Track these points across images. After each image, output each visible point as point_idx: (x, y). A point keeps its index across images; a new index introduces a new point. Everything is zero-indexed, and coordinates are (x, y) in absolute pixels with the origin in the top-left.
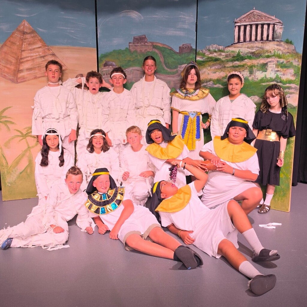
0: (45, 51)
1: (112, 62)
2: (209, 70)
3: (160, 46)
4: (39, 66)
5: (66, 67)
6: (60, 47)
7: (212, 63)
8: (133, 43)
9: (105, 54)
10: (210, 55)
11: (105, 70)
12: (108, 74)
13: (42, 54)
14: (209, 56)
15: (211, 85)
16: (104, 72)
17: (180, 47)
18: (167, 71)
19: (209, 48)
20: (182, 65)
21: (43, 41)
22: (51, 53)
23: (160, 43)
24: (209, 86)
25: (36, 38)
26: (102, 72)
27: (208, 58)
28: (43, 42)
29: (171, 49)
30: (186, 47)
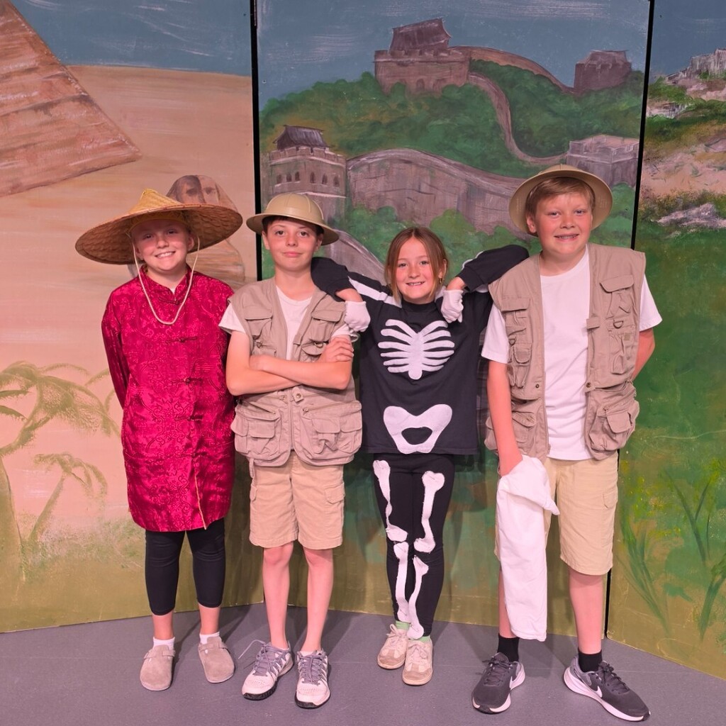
0: (51, 83)
1: (309, 131)
2: (699, 159)
3: (497, 64)
4: (30, 145)
5: (133, 149)
6: (108, 68)
7: (717, 128)
8: (393, 54)
9: (284, 98)
10: (709, 93)
11: (281, 160)
12: (293, 177)
13: (41, 94)
14: (704, 97)
15: (706, 218)
16: (279, 171)
17: (579, 66)
18: (524, 162)
19: (705, 64)
20: (582, 138)
21: (46, 45)
22: (77, 94)
23: (498, 52)
24: (698, 225)
25: (16, 35)
26: (272, 171)
27: (699, 107)
28: (42, 51)
29: (543, 77)
30: (604, 67)
